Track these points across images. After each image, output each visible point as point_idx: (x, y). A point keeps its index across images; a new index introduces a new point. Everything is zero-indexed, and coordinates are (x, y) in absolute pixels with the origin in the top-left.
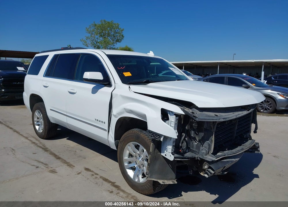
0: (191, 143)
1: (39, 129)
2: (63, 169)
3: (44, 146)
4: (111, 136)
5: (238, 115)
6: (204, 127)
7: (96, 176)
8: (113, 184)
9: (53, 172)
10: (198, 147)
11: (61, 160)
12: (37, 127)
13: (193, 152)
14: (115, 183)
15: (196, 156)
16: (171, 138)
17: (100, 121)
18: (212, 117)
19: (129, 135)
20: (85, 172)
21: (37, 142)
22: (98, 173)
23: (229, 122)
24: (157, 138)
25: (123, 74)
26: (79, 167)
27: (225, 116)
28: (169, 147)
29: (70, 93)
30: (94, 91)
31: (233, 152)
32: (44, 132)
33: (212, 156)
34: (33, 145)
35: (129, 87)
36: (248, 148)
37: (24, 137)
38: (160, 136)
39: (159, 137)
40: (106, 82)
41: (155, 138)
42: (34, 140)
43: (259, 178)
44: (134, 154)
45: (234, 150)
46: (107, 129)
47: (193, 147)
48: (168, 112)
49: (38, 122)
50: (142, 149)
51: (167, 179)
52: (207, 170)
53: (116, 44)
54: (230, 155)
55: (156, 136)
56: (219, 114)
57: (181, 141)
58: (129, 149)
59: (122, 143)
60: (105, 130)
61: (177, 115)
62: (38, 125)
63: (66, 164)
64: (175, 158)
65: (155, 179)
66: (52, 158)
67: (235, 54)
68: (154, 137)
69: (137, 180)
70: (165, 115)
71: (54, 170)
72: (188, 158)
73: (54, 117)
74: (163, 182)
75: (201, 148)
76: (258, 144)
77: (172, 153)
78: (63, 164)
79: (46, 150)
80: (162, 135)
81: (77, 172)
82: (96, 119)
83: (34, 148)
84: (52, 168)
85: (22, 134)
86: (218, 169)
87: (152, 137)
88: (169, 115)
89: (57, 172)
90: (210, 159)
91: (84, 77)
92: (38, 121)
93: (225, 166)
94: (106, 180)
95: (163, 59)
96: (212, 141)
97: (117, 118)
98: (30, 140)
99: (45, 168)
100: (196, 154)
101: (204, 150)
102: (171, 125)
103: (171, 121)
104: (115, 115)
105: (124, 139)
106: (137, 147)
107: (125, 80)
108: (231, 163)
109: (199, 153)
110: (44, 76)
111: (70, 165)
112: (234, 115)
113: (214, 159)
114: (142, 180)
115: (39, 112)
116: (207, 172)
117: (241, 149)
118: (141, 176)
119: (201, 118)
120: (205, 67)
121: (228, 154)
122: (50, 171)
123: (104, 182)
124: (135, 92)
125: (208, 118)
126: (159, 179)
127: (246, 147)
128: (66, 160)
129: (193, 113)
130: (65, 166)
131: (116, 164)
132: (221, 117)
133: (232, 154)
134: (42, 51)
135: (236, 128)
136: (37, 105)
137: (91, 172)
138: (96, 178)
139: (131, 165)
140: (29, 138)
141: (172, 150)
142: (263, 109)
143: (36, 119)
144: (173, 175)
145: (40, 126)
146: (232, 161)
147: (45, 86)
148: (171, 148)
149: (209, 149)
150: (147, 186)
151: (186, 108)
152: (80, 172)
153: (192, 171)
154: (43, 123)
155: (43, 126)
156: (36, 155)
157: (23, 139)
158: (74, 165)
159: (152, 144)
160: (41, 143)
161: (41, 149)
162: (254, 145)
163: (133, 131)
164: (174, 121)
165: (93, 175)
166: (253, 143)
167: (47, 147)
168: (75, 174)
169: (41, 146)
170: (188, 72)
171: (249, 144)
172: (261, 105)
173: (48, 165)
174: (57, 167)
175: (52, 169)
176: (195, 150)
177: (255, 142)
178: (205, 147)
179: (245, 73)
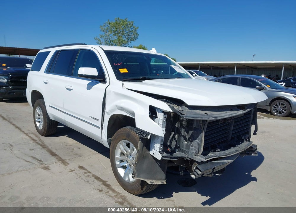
0: (181, 143)
1: (40, 125)
2: (56, 167)
3: (43, 143)
4: (104, 134)
5: (232, 114)
6: (194, 126)
7: (89, 174)
8: (104, 183)
9: (47, 168)
10: (188, 147)
11: (57, 157)
12: (38, 124)
13: (183, 151)
14: (107, 181)
15: (186, 156)
16: (159, 136)
17: (94, 118)
18: (201, 115)
19: (120, 133)
20: (78, 171)
21: (37, 139)
22: (91, 171)
23: (223, 122)
24: (144, 136)
25: (119, 71)
26: (73, 165)
27: (217, 114)
28: (157, 146)
29: (67, 89)
30: (89, 87)
31: (227, 153)
32: (44, 130)
33: (201, 157)
34: (31, 142)
35: (123, 84)
36: (243, 150)
37: (25, 133)
38: (147, 133)
39: (146, 135)
40: (101, 78)
41: (142, 136)
42: (34, 137)
43: (257, 181)
44: (126, 152)
45: (227, 152)
46: (100, 127)
47: (183, 147)
48: (157, 109)
49: (39, 119)
50: (133, 148)
51: (155, 179)
52: (194, 171)
53: (131, 43)
54: (222, 156)
55: (144, 134)
56: (211, 113)
57: (169, 140)
58: (121, 147)
59: (114, 141)
60: (98, 127)
61: (165, 113)
62: (39, 122)
63: (61, 162)
64: (162, 157)
65: (143, 178)
66: (48, 155)
67: (255, 55)
68: (141, 134)
69: (127, 179)
70: (153, 112)
71: (47, 167)
72: (177, 158)
73: (52, 113)
74: (151, 182)
75: (191, 148)
76: (256, 146)
77: (160, 152)
78: (57, 161)
79: (43, 146)
80: (150, 133)
81: (70, 170)
82: (90, 116)
83: (32, 144)
84: (45, 164)
85: (23, 130)
86: (206, 170)
87: (139, 134)
88: (157, 112)
89: (50, 169)
90: (199, 159)
91: (78, 73)
92: (39, 117)
93: (215, 168)
94: (97, 178)
95: (166, 57)
96: (202, 140)
97: (109, 115)
98: (30, 137)
99: (38, 164)
100: (185, 154)
101: (194, 150)
102: (159, 123)
103: (159, 119)
104: (108, 113)
105: (116, 137)
106: (128, 145)
107: (120, 77)
108: (221, 164)
109: (188, 152)
110: (45, 73)
111: (64, 162)
112: (227, 114)
113: (204, 159)
114: (132, 180)
115: (40, 109)
116: (195, 172)
117: (235, 151)
118: (131, 176)
119: (189, 116)
120: (222, 68)
121: (220, 155)
122: (43, 167)
123: (96, 181)
124: (128, 89)
125: (196, 116)
126: (147, 179)
127: (241, 149)
128: (62, 157)
129: (182, 111)
130: (60, 164)
131: (108, 160)
132: (211, 116)
133: (224, 156)
134: (45, 47)
135: (232, 129)
136: (38, 101)
137: (84, 170)
138: (88, 176)
139: (123, 164)
140: (30, 135)
141: (160, 149)
142: (277, 112)
143: (37, 116)
144: (163, 175)
145: (41, 123)
146: (223, 163)
147: (45, 83)
148: (159, 147)
149: (199, 149)
150: (136, 186)
151: (176, 105)
152: (73, 169)
153: (183, 172)
154: (43, 120)
155: (43, 123)
156: (33, 151)
157: (24, 136)
158: (68, 162)
159: (139, 142)
160: (40, 140)
161: (39, 146)
162: (251, 147)
163: (124, 129)
164: (162, 119)
165: (85, 173)
166: (249, 145)
167: (45, 143)
168: (68, 172)
169: (40, 142)
170: (203, 72)
171: (246, 146)
172: (275, 107)
173: (42, 161)
174: (51, 164)
175: (45, 166)
176: (184, 149)
177: (253, 144)
178: (195, 147)
179: (264, 74)
